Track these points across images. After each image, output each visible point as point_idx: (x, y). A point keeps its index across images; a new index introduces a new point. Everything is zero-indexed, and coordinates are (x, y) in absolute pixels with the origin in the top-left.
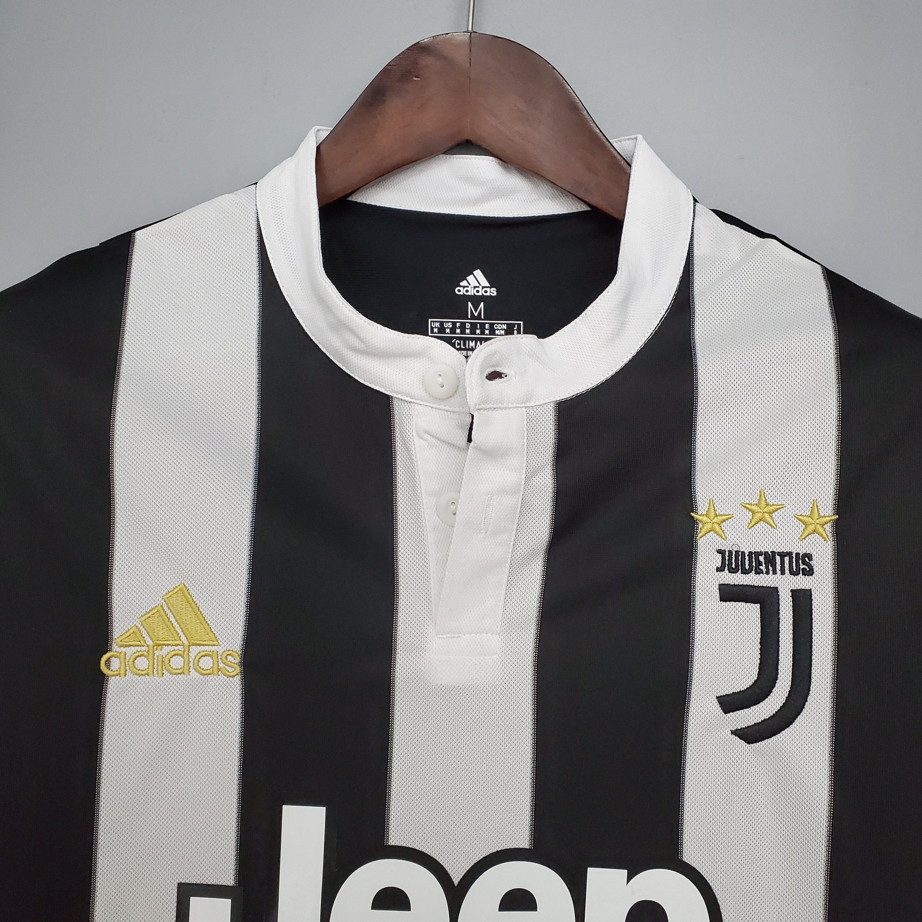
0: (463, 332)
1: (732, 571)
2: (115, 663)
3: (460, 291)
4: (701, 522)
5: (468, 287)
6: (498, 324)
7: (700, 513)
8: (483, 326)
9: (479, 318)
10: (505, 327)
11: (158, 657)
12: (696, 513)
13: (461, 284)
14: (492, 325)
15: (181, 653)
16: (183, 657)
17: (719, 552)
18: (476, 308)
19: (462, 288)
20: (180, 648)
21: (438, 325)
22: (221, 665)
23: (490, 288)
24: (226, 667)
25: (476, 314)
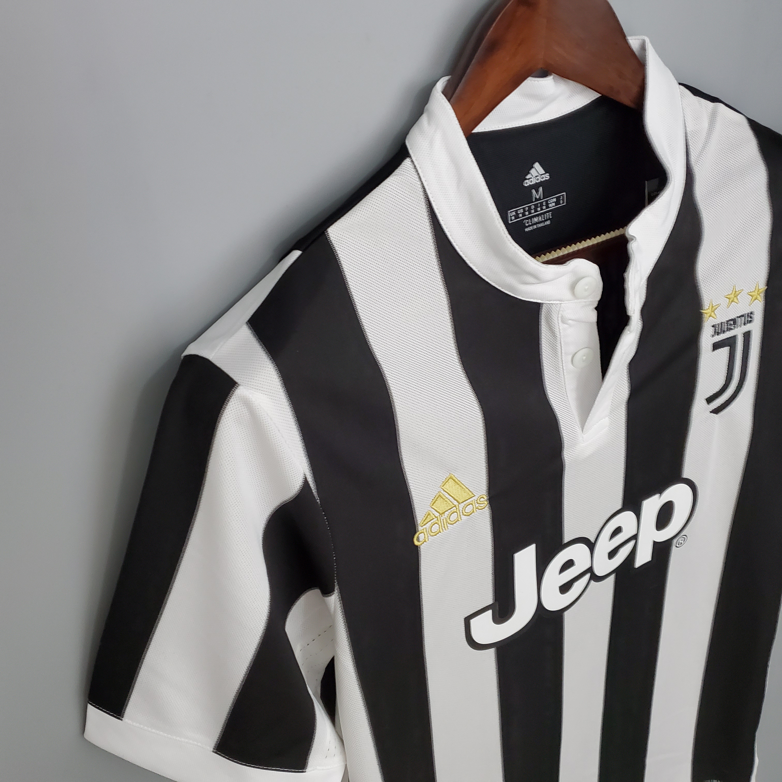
0: (530, 213)
1: (718, 334)
2: (422, 537)
3: (527, 183)
4: (705, 313)
5: (531, 178)
6: (550, 199)
8: (542, 204)
9: (539, 199)
10: (555, 200)
11: (443, 520)
13: (527, 177)
14: (547, 201)
15: (455, 510)
16: (457, 512)
17: (713, 326)
18: (537, 191)
19: (528, 180)
20: (454, 508)
21: (514, 213)
22: (477, 505)
23: (546, 173)
24: (480, 505)
25: (538, 197)
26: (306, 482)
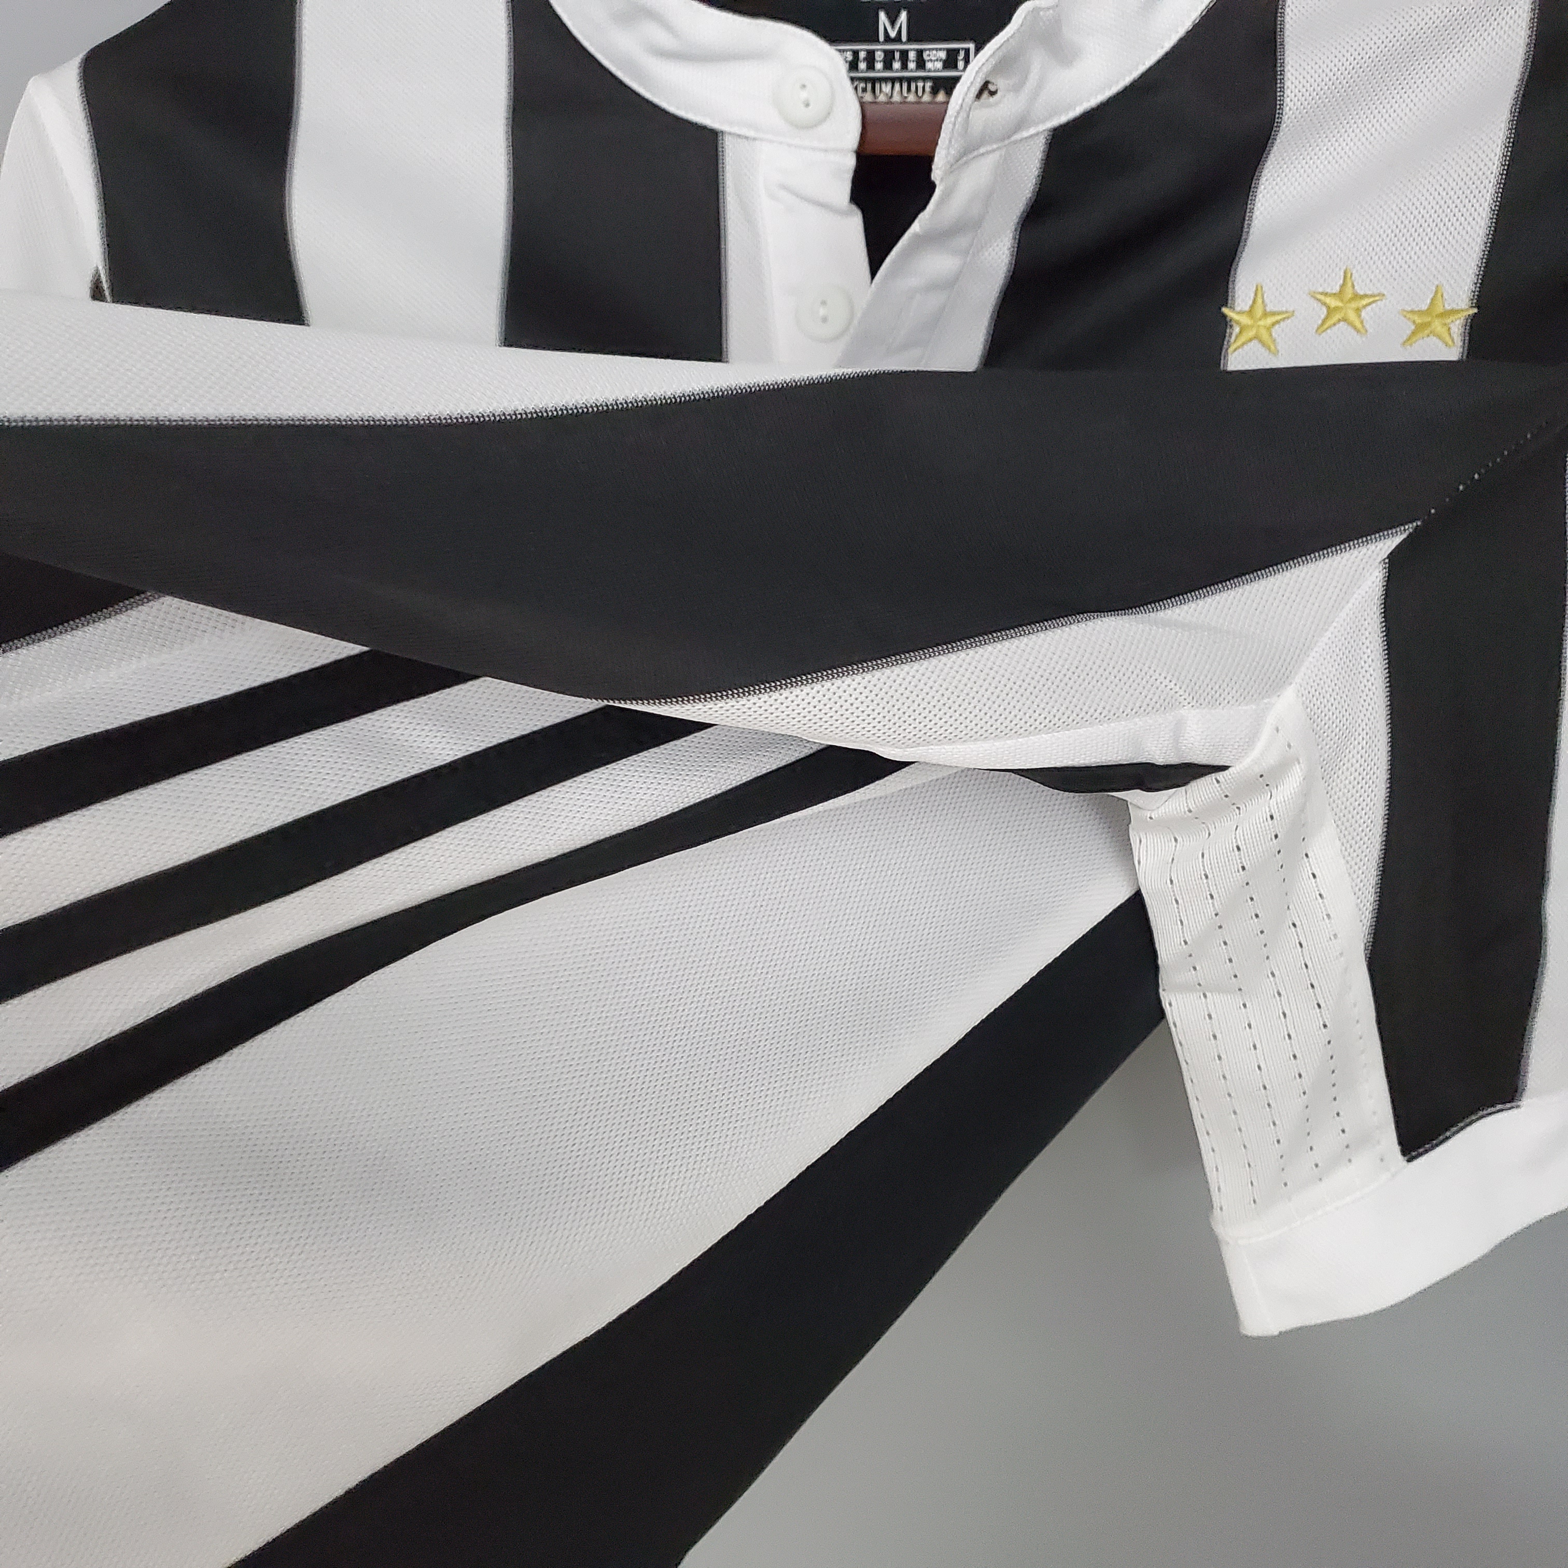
0: (871, 66)
4: (1238, 323)
6: (930, 50)
7: (1238, 309)
8: (904, 54)
9: (898, 39)
10: (943, 55)
12: (1232, 308)
14: (920, 53)
18: (893, 21)
25: (893, 34)
26: (97, 271)
